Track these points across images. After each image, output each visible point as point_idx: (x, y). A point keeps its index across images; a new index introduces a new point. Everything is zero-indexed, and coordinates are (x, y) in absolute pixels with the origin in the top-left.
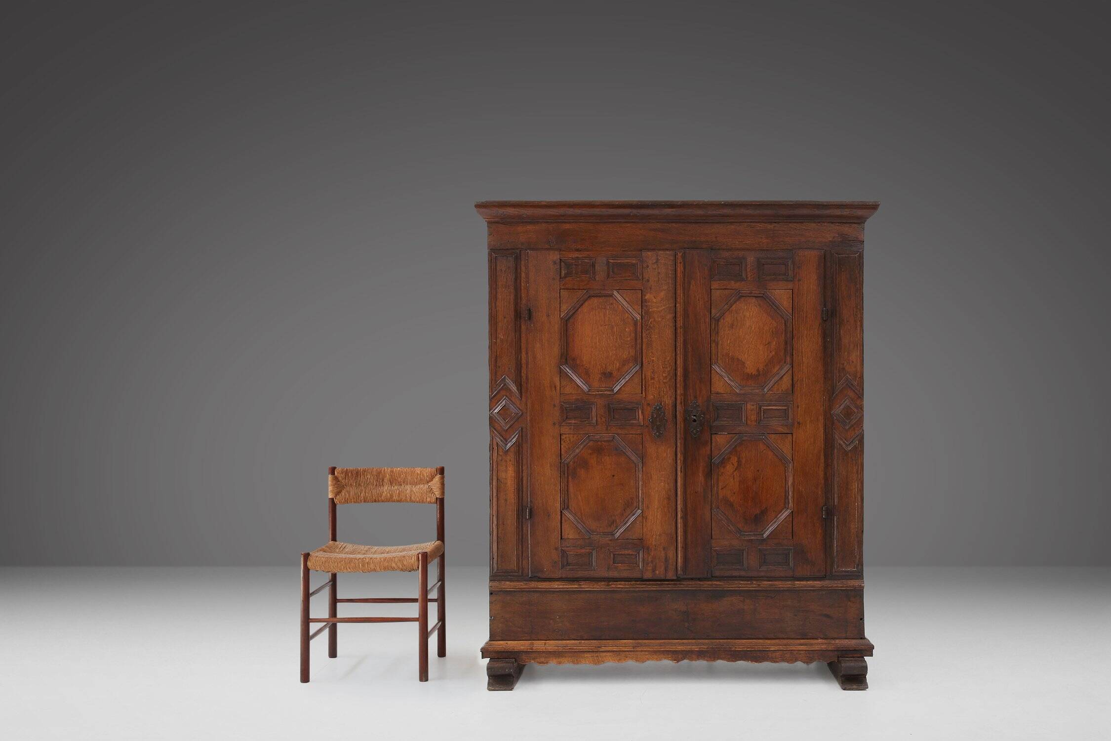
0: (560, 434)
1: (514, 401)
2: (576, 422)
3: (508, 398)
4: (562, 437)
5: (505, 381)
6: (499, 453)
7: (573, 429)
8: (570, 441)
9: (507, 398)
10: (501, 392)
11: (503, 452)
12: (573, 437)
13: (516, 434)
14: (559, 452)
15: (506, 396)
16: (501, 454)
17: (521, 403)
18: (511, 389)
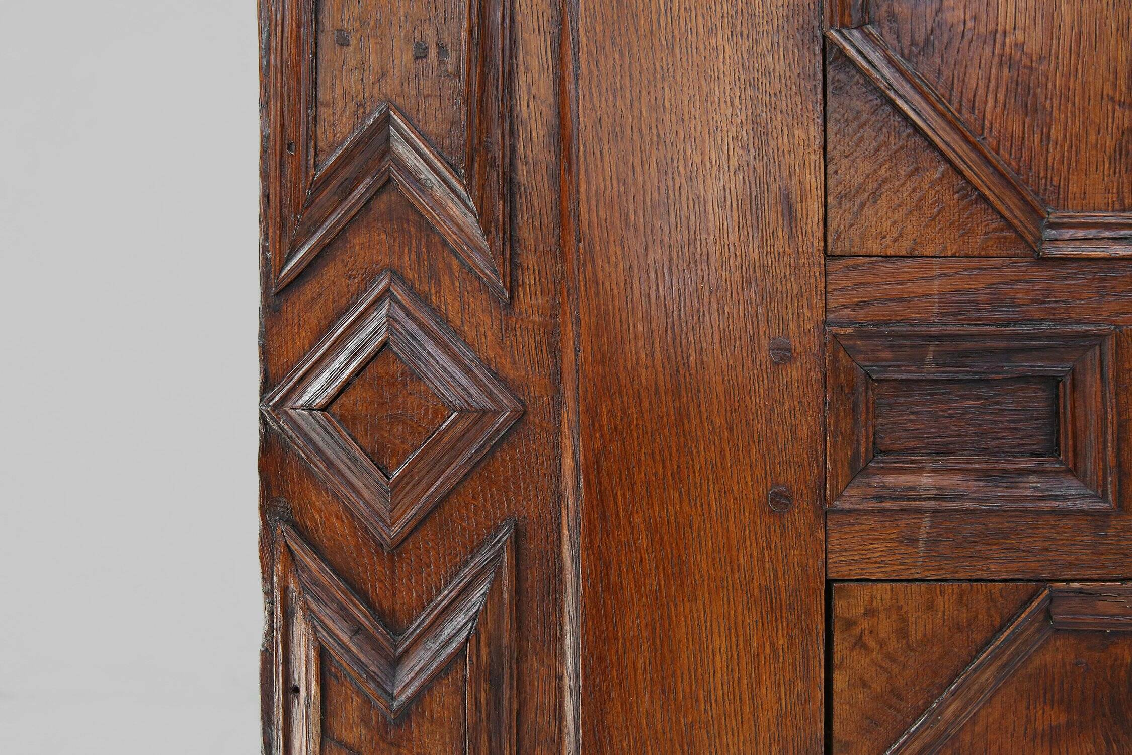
0: (829, 583)
1: (452, 311)
2: (951, 481)
3: (411, 290)
4: (840, 605)
5: (387, 150)
6: (336, 728)
7: (933, 541)
8: (902, 633)
9: (399, 292)
10: (357, 240)
11: (365, 721)
12: (930, 606)
13: (467, 573)
14: (821, 726)
15: (397, 275)
16: (349, 737)
17: (507, 329)
18: (435, 216)
